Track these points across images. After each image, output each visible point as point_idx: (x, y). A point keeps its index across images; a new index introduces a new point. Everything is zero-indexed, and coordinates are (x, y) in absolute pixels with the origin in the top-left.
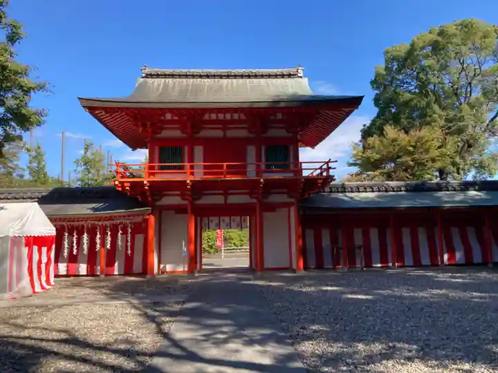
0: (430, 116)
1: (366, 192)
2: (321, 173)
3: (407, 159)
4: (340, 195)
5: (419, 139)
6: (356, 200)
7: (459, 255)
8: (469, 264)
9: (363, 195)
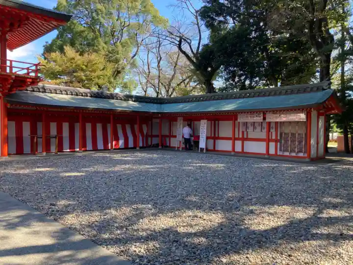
0: (97, 46)
1: (62, 94)
2: (28, 73)
3: (81, 74)
4: (41, 95)
5: (90, 61)
6: (55, 100)
7: (121, 142)
8: (126, 148)
9: (61, 96)
